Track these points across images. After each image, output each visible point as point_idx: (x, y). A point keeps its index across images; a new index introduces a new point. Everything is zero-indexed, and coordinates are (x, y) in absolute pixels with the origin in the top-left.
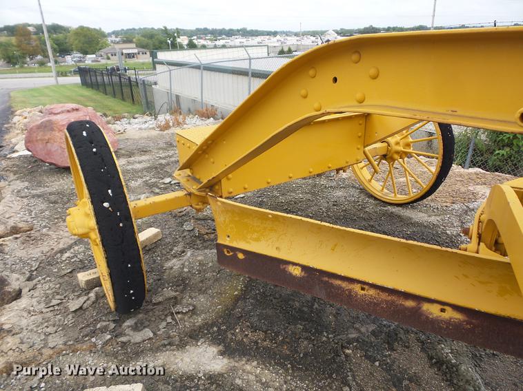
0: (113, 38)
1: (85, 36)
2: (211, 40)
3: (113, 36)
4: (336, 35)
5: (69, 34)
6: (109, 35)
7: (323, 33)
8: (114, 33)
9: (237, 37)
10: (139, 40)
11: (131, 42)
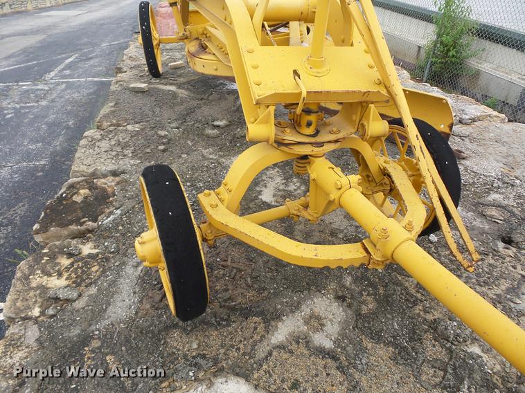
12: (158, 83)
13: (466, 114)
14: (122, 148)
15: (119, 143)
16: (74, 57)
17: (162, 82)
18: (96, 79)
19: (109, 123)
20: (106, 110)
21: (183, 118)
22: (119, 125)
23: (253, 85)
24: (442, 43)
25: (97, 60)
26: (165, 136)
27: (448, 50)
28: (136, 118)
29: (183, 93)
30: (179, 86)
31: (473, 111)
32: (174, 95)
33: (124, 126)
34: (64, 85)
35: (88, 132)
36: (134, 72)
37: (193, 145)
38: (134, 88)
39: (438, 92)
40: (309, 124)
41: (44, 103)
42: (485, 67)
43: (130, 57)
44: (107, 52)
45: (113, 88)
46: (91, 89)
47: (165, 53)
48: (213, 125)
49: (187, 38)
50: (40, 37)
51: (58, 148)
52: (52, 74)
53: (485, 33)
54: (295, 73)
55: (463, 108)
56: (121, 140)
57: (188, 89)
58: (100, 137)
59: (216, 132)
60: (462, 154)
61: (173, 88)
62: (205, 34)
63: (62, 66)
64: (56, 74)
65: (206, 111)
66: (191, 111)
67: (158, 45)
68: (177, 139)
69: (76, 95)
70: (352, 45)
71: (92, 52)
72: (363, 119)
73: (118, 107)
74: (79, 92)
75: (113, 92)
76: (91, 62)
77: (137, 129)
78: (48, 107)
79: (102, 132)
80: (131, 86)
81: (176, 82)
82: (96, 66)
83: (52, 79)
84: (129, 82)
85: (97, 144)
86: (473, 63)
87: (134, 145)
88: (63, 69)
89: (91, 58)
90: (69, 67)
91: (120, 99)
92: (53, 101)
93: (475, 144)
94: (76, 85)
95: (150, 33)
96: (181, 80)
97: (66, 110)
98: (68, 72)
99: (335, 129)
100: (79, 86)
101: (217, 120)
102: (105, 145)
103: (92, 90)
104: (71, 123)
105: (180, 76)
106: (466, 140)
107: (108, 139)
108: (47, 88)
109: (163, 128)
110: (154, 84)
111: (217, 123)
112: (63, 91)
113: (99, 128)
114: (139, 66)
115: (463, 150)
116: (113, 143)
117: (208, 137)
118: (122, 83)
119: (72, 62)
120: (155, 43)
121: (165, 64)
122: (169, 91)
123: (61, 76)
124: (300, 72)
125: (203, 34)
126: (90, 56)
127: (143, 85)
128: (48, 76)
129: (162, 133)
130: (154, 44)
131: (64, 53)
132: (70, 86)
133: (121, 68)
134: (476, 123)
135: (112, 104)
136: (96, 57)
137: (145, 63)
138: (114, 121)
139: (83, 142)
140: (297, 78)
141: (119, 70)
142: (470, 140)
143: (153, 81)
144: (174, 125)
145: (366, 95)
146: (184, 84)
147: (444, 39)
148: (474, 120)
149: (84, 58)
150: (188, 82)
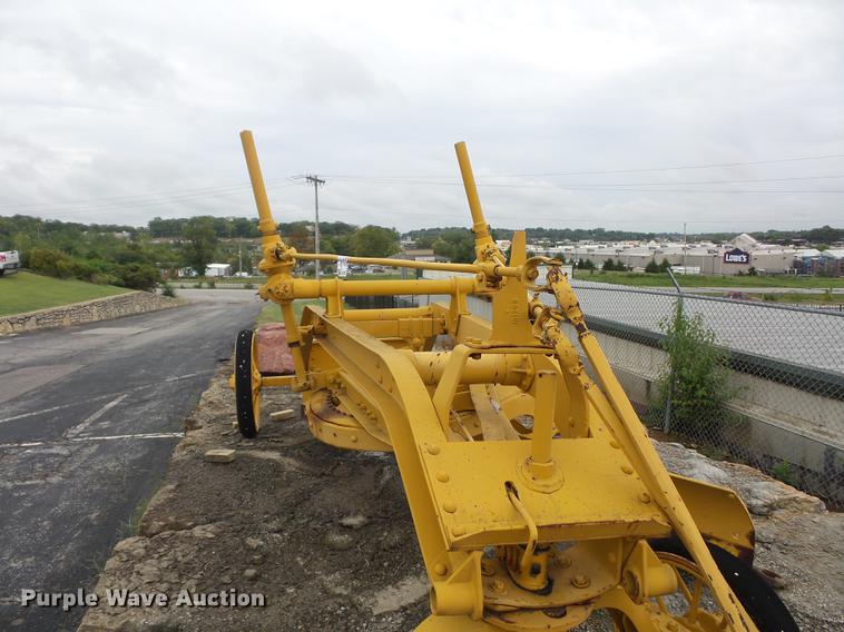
0: (409, 241)
1: (371, 239)
2: (544, 246)
3: (409, 239)
4: (754, 241)
5: (352, 236)
6: (405, 236)
7: (731, 237)
8: (411, 234)
9: (588, 242)
10: (440, 244)
11: (429, 247)
12: (251, 448)
13: (756, 498)
14: (180, 575)
15: (175, 565)
16: (120, 399)
17: (258, 445)
18: (149, 436)
19: (161, 523)
20: (160, 497)
21: (290, 511)
22: (178, 527)
23: (443, 513)
24: (682, 378)
25: (154, 404)
26: (259, 547)
27: (694, 389)
28: (209, 511)
29: (291, 464)
30: (285, 452)
31: (766, 492)
32: (276, 468)
33: (190, 528)
34: (96, 446)
35: (124, 542)
36: (215, 427)
37: (306, 566)
38: (212, 456)
39: (699, 457)
40: (535, 571)
41: (55, 479)
42: (756, 412)
43: (211, 403)
44: (174, 391)
45: (177, 456)
46: (137, 452)
47: (264, 396)
48: (341, 525)
49: (309, 389)
50: (72, 368)
51: (61, 566)
52: (81, 427)
53: (743, 366)
54: (509, 485)
55: (747, 485)
56: (180, 558)
57: (298, 458)
58: (142, 552)
59: (345, 538)
60: (777, 579)
61: (275, 455)
62: (338, 383)
63: (98, 415)
64: (86, 428)
65: (329, 497)
66: (303, 497)
67: (259, 389)
68: (279, 553)
69: (111, 465)
70: (589, 435)
71: (150, 390)
72: (630, 562)
73: (181, 491)
74: (118, 459)
75: (177, 463)
76: (146, 408)
77: (210, 536)
78: (60, 486)
79: (148, 542)
80: (209, 453)
81: (280, 445)
82: (152, 414)
83: (78, 436)
84: (205, 446)
85: (138, 566)
86: (736, 406)
87: (202, 569)
88: (101, 419)
89: (147, 401)
90: (108, 415)
91: (186, 477)
92: (72, 475)
93: (790, 556)
94: (115, 446)
95: (249, 373)
96: (289, 441)
97: (91, 491)
98: (105, 424)
99: (580, 579)
100: (120, 447)
101: (348, 514)
102: (149, 569)
103: (139, 455)
104: (93, 516)
105: (286, 434)
106: (773, 548)
107: (156, 556)
108: (65, 452)
109: (256, 532)
110: (243, 449)
111: (348, 521)
112: (92, 456)
113: (143, 533)
114: (223, 417)
115: (775, 570)
116: (165, 564)
117: (333, 548)
118: (192, 447)
119: (115, 407)
120: (254, 386)
121: (265, 414)
122: (269, 460)
123: (94, 431)
124: (517, 486)
125: (334, 382)
126: (146, 397)
127: (227, 452)
128: (72, 432)
129: (253, 542)
130: (253, 388)
131: (104, 393)
132: (105, 447)
133: (194, 422)
134: (776, 513)
135: (172, 487)
136: (155, 399)
137: (235, 411)
138: (172, 519)
139: (111, 563)
140: (513, 496)
141: (191, 425)
142: (779, 548)
143: (244, 444)
144: (272, 526)
145: (632, 527)
146: (294, 447)
147: (685, 372)
148: (772, 507)
149: (136, 400)
150: (300, 446)
